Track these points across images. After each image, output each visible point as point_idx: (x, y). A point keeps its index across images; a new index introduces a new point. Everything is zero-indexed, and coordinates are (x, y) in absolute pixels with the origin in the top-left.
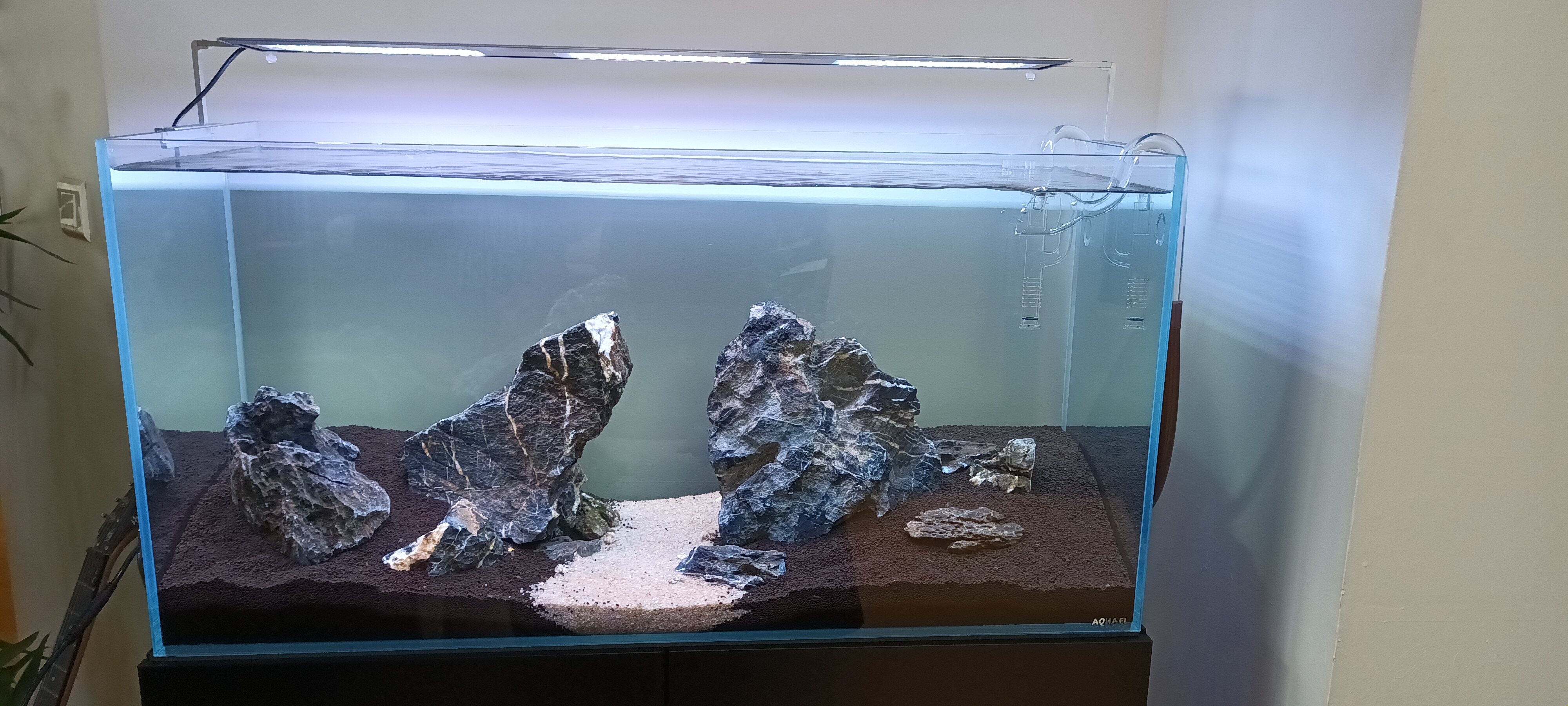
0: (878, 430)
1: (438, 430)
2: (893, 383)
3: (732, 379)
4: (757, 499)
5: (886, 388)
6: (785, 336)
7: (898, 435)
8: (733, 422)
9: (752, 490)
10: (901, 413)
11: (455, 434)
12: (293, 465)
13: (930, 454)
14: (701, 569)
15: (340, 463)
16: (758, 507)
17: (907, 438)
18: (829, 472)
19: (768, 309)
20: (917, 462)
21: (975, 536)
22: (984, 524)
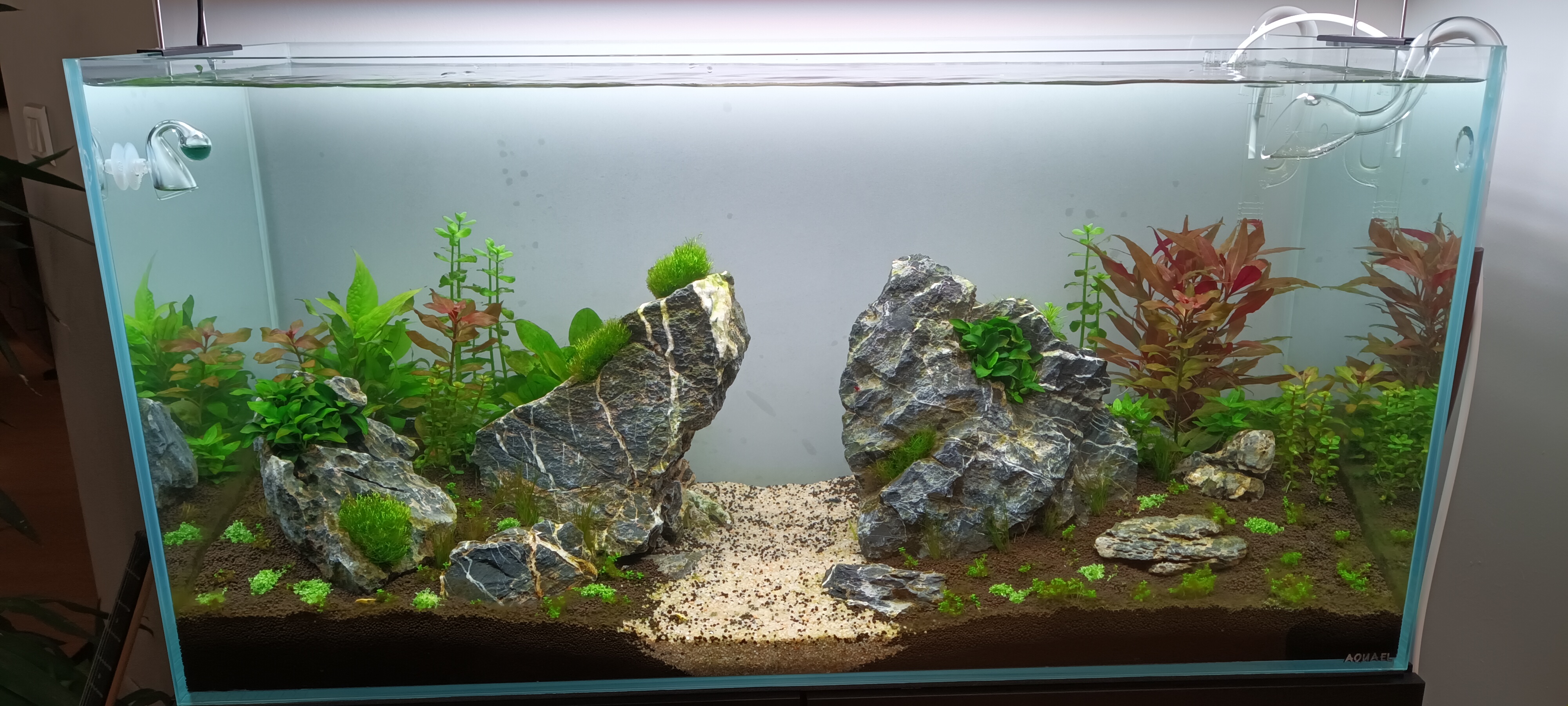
0: (1058, 415)
1: (516, 418)
2: (1077, 355)
3: (871, 354)
4: (906, 503)
5: (1068, 361)
6: (937, 297)
7: (1082, 420)
8: (873, 407)
9: (900, 492)
10: (1086, 392)
11: (537, 424)
12: (336, 469)
13: (1124, 443)
14: (841, 592)
15: (394, 464)
16: (909, 513)
17: (1094, 423)
18: (999, 469)
19: (915, 264)
20: (1107, 453)
21: (1184, 557)
22: (1195, 541)
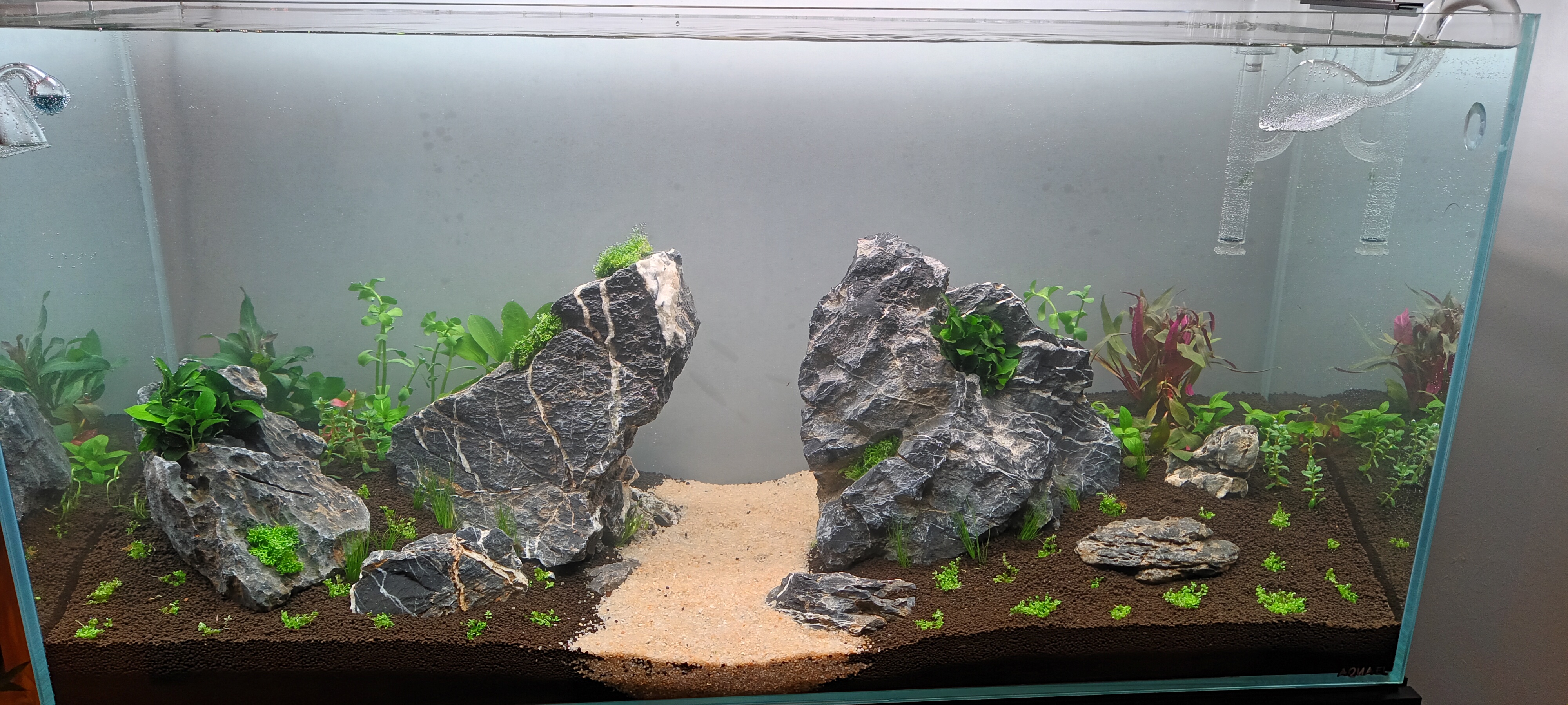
0: (1035, 410)
1: (437, 412)
2: (1058, 345)
3: (834, 342)
4: (871, 506)
5: (1048, 351)
6: (907, 281)
7: (1062, 415)
8: (836, 401)
9: (865, 494)
10: (1067, 385)
11: (461, 418)
12: (229, 471)
13: (1106, 440)
14: (799, 604)
15: (298, 464)
16: (873, 516)
17: (1073, 419)
18: (971, 470)
19: (883, 244)
20: (1088, 451)
21: (1173, 563)
22: (1184, 546)
